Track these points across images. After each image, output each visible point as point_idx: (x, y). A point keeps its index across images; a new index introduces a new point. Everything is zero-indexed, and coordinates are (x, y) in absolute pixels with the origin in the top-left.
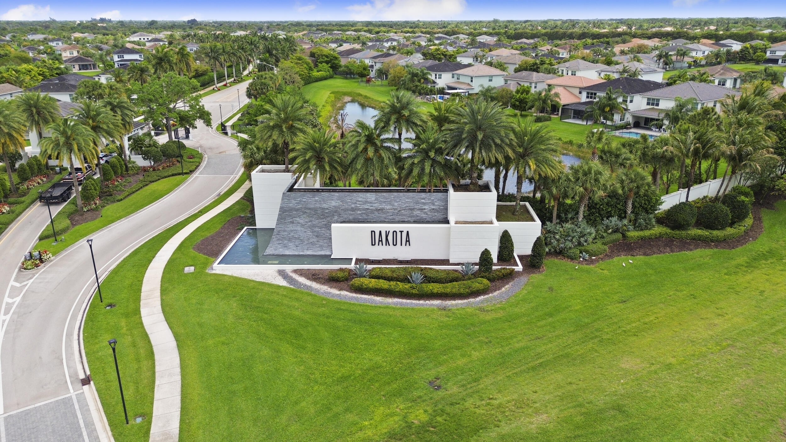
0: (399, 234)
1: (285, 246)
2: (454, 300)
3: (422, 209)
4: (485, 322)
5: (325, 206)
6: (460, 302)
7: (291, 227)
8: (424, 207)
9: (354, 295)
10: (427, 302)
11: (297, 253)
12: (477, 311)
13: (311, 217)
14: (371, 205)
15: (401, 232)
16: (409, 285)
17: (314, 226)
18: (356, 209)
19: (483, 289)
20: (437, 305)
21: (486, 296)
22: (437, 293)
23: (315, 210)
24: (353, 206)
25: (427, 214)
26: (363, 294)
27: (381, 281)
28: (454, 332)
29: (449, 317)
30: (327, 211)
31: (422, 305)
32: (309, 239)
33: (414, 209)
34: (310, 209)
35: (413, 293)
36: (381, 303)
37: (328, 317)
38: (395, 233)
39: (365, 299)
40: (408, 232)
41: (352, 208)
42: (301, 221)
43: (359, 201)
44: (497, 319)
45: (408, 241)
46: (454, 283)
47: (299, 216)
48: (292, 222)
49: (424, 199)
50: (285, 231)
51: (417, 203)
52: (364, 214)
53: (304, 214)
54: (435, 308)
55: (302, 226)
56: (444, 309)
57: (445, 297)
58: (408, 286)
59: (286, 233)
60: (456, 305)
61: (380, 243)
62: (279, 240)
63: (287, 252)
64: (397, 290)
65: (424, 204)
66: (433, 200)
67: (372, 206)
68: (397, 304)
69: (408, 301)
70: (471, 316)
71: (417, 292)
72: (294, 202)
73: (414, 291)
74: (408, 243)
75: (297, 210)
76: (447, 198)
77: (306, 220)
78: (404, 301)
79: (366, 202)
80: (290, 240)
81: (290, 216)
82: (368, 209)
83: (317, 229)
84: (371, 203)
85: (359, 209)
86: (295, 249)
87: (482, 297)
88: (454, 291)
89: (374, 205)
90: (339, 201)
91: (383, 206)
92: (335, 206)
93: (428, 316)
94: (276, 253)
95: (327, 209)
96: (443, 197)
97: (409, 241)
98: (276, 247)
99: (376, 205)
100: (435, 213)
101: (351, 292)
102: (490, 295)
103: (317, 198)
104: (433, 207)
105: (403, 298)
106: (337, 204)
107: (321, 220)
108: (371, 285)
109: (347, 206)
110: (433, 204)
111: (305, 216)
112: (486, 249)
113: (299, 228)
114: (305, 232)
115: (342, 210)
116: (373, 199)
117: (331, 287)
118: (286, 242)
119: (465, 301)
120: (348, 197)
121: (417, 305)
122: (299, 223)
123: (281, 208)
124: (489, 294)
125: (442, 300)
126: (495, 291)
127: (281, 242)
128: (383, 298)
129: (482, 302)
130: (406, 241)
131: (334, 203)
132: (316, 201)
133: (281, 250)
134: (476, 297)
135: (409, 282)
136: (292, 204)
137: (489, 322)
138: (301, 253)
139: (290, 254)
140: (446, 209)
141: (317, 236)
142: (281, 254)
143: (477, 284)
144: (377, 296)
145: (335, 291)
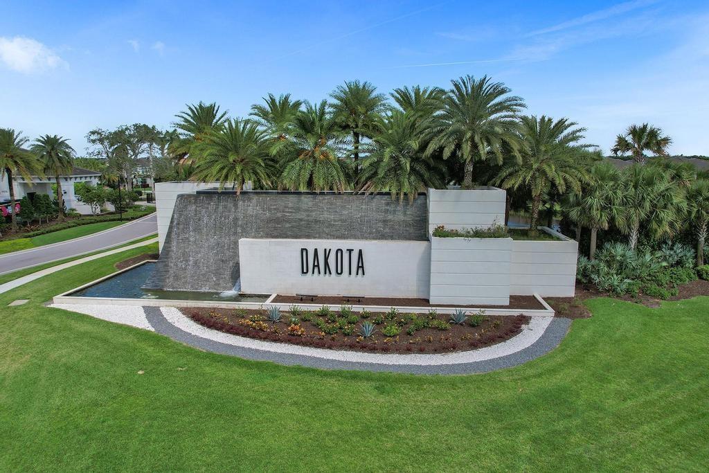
0: (346, 256)
15: (350, 251)
38: (339, 254)
40: (360, 251)
45: (361, 267)
61: (316, 270)
74: (360, 270)
130: (358, 267)
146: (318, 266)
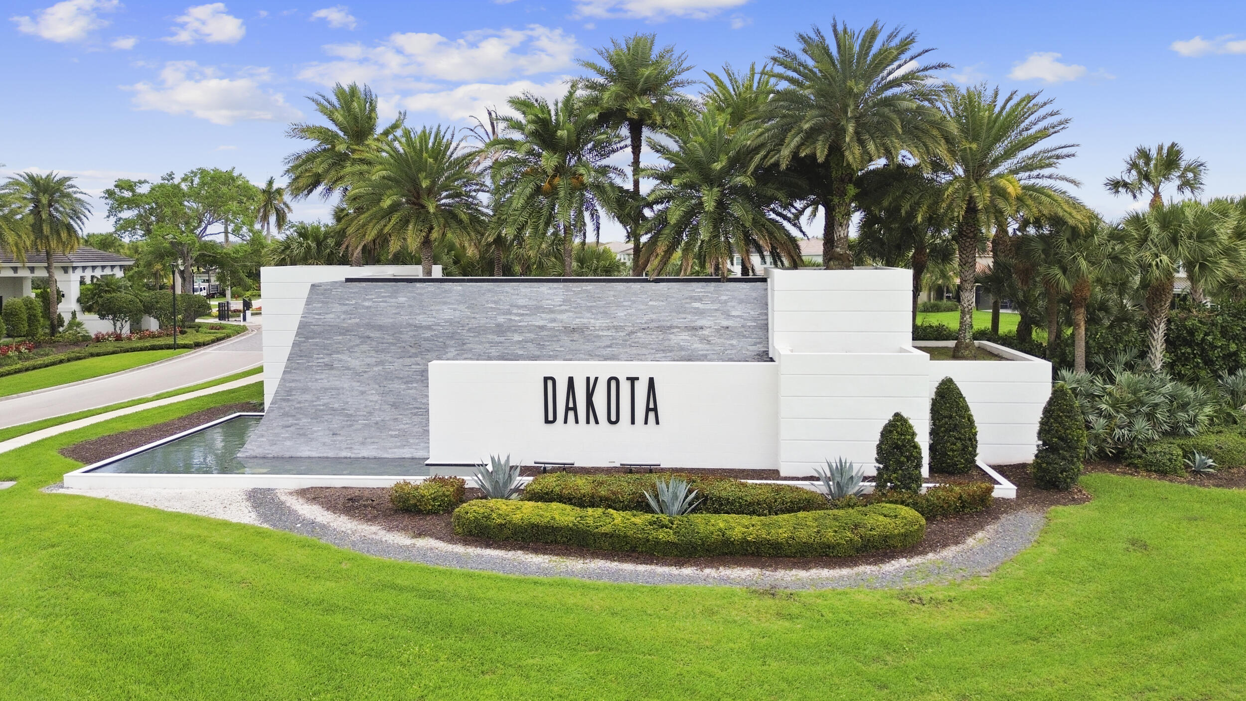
0: (625, 387)
1: (302, 434)
2: (806, 566)
3: (695, 329)
4: (935, 639)
5: (421, 320)
6: (825, 573)
7: (325, 380)
8: (700, 323)
9: (459, 549)
10: (707, 571)
11: (331, 454)
12: (897, 602)
13: (382, 351)
14: (553, 316)
15: (633, 380)
16: (649, 516)
17: (389, 377)
18: (509, 329)
19: (905, 535)
20: (740, 582)
21: (917, 560)
22: (745, 542)
23: (395, 330)
24: (501, 319)
25: (709, 342)
26: (488, 546)
27: (554, 505)
28: (818, 670)
29: (790, 617)
30: (428, 334)
31: (691, 579)
32: (370, 413)
33: (671, 327)
34: (380, 328)
35: (657, 542)
36: (545, 572)
37: (331, 610)
38: (613, 384)
39: (491, 558)
40: (651, 381)
41: (499, 325)
42: (355, 363)
43: (519, 307)
44: (979, 628)
45: (652, 409)
46: (801, 514)
47: (350, 350)
48: (330, 367)
49: (700, 300)
50: (305, 390)
51: (681, 310)
52: (532, 341)
53: (362, 343)
54: (737, 588)
55: (357, 375)
56: (771, 592)
57: (771, 556)
58: (641, 519)
59: (308, 397)
60: (813, 583)
61: (571, 414)
62: (286, 414)
63: (305, 451)
64: (603, 530)
65: (701, 313)
66: (726, 302)
67: (554, 320)
68: (600, 576)
69: (641, 568)
70: (874, 615)
71: (672, 538)
72: (337, 308)
73: (662, 535)
74: (652, 415)
75: (345, 331)
76: (766, 296)
77: (368, 360)
78: (628, 567)
79: (538, 309)
80: (316, 416)
81: (325, 347)
82: (542, 328)
83: (397, 386)
84: (552, 311)
85: (518, 330)
86: (327, 440)
87: (903, 561)
88: (803, 535)
89: (559, 317)
90: (462, 307)
91: (587, 319)
92: (451, 322)
93: (710, 612)
94: (274, 451)
95: (429, 328)
96: (754, 295)
97: (655, 410)
98: (277, 435)
99: (564, 317)
100: (732, 338)
101: (451, 541)
102: (931, 556)
103: (402, 299)
104: (725, 323)
105: (622, 560)
106: (457, 313)
107: (408, 361)
108: (517, 518)
109: (483, 321)
110: (728, 316)
111: (365, 347)
112: (897, 415)
113: (346, 383)
114: (363, 393)
115: (469, 330)
116: (558, 300)
117: (390, 530)
118: (304, 421)
119: (845, 571)
120: (489, 295)
121: (670, 579)
122: (348, 369)
123: (303, 326)
124: (924, 553)
125: (763, 566)
126: (945, 546)
127: (291, 421)
128: (554, 558)
129: (908, 574)
130: (648, 410)
131: (447, 313)
132: (400, 306)
133: (288, 443)
134: (882, 561)
135: (648, 509)
136: (334, 314)
137: (950, 636)
138: (344, 454)
139: (314, 454)
140: (765, 327)
141: (394, 405)
142: (287, 455)
143: (881, 518)
144: (536, 551)
145: (400, 539)
146: (575, 409)
